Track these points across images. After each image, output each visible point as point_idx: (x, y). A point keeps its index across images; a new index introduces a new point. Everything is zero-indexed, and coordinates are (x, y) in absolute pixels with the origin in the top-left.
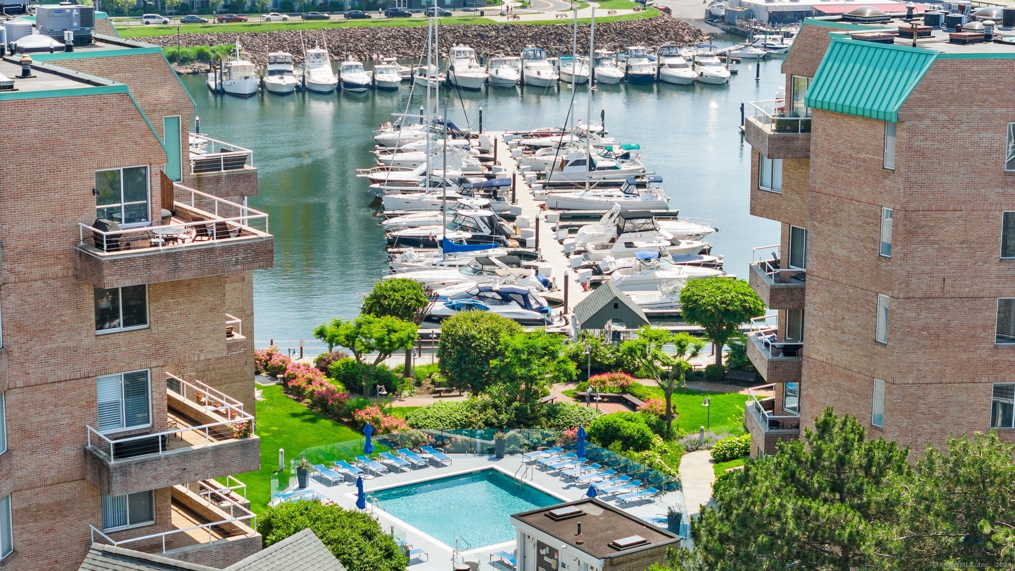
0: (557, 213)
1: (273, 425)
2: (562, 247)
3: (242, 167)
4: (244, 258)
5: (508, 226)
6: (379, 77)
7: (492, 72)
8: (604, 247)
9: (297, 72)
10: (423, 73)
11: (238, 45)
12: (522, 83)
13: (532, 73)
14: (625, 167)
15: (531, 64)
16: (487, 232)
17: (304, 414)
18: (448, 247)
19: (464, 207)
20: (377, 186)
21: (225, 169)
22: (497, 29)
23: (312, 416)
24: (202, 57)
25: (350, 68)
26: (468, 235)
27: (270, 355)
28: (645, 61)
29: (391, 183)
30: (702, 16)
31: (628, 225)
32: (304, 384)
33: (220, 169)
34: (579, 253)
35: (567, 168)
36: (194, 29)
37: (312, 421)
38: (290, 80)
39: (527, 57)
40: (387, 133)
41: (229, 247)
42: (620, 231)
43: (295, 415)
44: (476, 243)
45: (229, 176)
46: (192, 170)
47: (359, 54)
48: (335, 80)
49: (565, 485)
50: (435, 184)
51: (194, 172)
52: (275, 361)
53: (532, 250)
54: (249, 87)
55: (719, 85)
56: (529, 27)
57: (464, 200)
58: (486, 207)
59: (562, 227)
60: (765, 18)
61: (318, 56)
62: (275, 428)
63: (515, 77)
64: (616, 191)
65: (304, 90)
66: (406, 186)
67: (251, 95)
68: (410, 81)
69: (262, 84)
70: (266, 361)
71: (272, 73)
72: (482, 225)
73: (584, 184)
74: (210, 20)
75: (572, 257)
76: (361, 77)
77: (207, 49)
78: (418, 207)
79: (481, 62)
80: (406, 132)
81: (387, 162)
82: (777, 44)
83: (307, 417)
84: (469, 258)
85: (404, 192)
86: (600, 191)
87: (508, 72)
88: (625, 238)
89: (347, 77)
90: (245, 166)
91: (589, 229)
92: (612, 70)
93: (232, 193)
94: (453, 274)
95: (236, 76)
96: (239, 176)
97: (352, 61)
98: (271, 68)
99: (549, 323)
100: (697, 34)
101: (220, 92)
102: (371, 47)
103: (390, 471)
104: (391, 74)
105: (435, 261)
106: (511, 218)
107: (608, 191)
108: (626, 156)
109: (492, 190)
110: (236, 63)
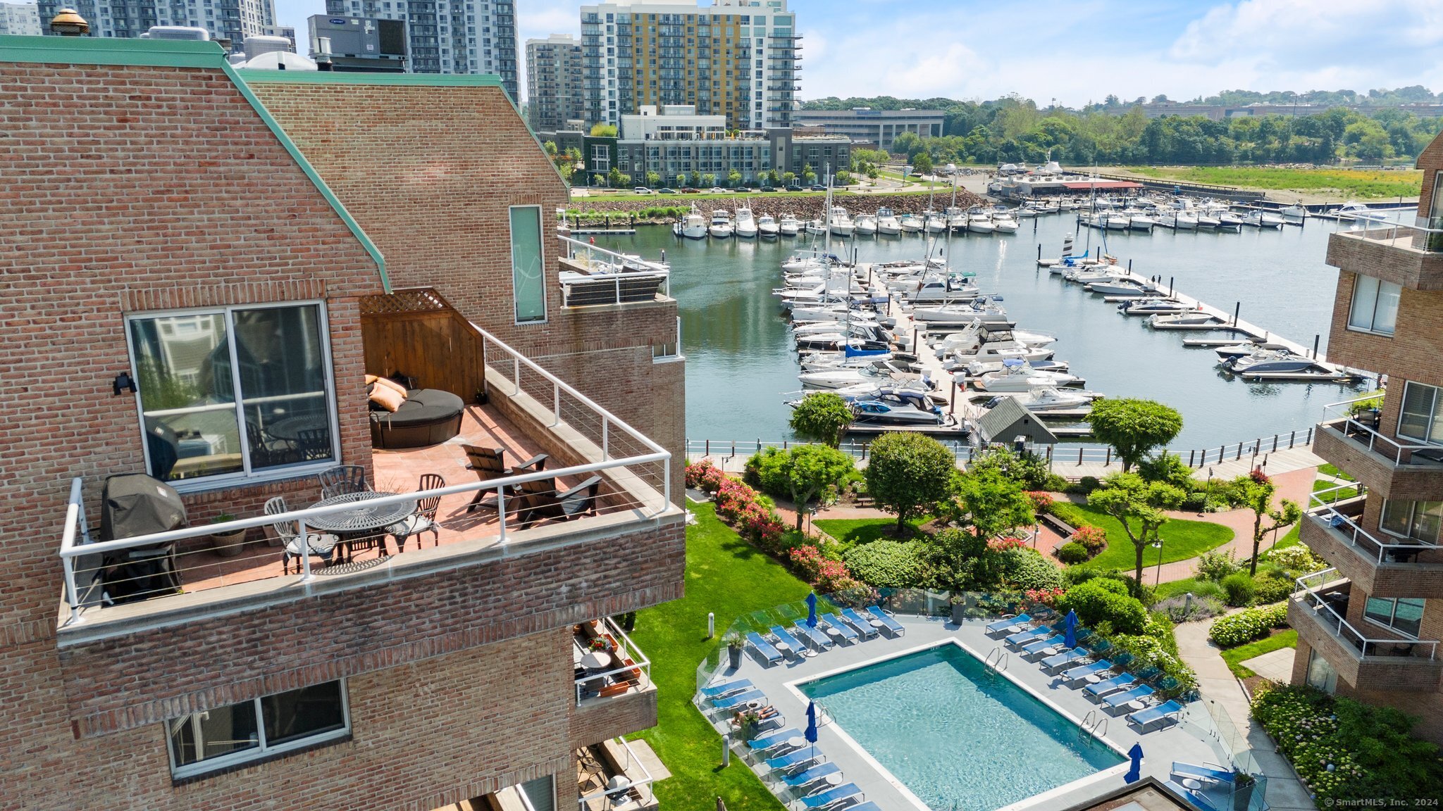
0: (924, 324)
1: (704, 561)
2: (933, 352)
3: (653, 297)
4: (595, 583)
5: (888, 334)
6: (784, 227)
7: (858, 224)
8: (968, 353)
9: (732, 224)
10: (812, 225)
11: (693, 206)
12: (877, 232)
13: (885, 225)
14: (965, 289)
15: (883, 219)
16: (874, 339)
17: (736, 545)
18: (850, 352)
19: (856, 319)
20: (787, 301)
21: (621, 300)
22: (857, 198)
23: (744, 549)
24: (671, 214)
25: (765, 221)
26: (862, 342)
27: (704, 469)
28: (959, 217)
29: (799, 299)
30: (985, 191)
31: (991, 336)
32: (737, 509)
33: (615, 301)
34: (948, 357)
35: (923, 289)
36: (667, 197)
37: (745, 556)
38: (727, 229)
39: (881, 215)
40: (792, 264)
41: (548, 555)
42: (983, 341)
43: (727, 547)
44: (869, 349)
45: (628, 313)
46: (566, 301)
47: (770, 213)
48: (755, 229)
49: (1050, 680)
50: (831, 301)
51: (569, 304)
52: (709, 476)
53: (910, 354)
54: (700, 232)
55: (1009, 233)
56: (878, 197)
57: (854, 313)
58: (873, 319)
59: (931, 335)
60: (1030, 191)
61: (745, 213)
62: (706, 567)
63: (873, 228)
64: (966, 307)
65: (735, 235)
66: (808, 302)
67: (702, 238)
68: (804, 230)
69: (708, 231)
70: (701, 475)
71: (715, 224)
72: (870, 334)
73: (941, 302)
74: (677, 192)
75: (945, 361)
76: (772, 227)
77: (674, 208)
78: (821, 318)
79: (851, 217)
80: (802, 264)
81: (794, 284)
82: (1042, 207)
83: (740, 550)
84: (867, 361)
85: (809, 306)
86: (954, 306)
87: (868, 224)
88: (987, 346)
89: (763, 227)
90: (658, 295)
91: (954, 338)
92: (937, 223)
93: (635, 340)
94: (854, 375)
95: (691, 225)
96: (646, 312)
97: (767, 217)
98: (714, 220)
99: (942, 423)
100: (985, 202)
101: (681, 236)
102: (778, 209)
103: (835, 643)
104: (792, 225)
105: (840, 363)
106: (890, 327)
107: (961, 307)
108: (965, 281)
109: (872, 305)
110: (691, 217)
